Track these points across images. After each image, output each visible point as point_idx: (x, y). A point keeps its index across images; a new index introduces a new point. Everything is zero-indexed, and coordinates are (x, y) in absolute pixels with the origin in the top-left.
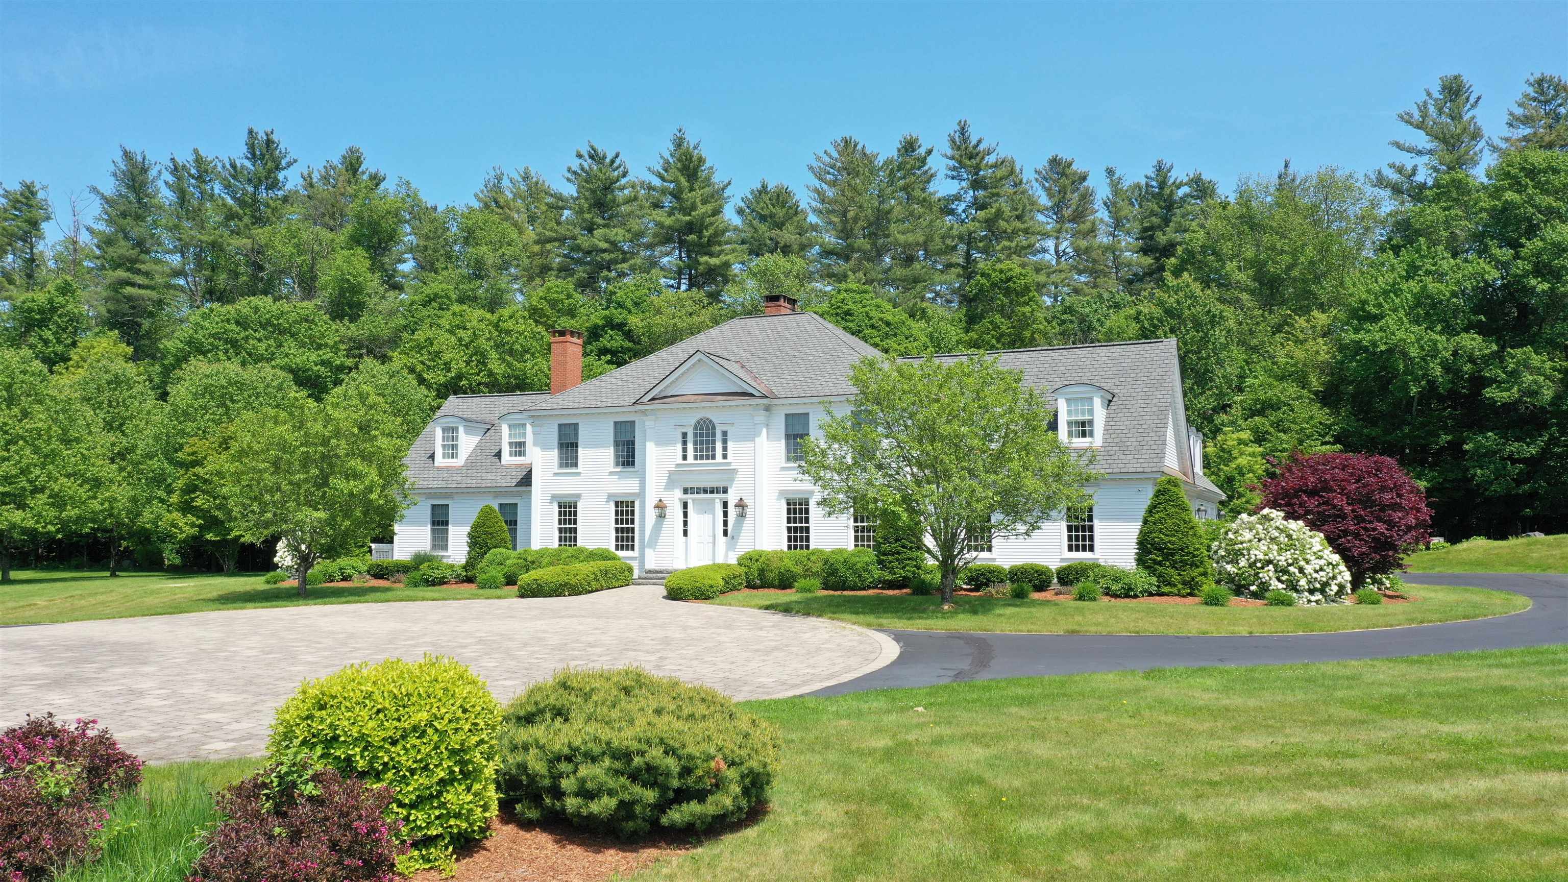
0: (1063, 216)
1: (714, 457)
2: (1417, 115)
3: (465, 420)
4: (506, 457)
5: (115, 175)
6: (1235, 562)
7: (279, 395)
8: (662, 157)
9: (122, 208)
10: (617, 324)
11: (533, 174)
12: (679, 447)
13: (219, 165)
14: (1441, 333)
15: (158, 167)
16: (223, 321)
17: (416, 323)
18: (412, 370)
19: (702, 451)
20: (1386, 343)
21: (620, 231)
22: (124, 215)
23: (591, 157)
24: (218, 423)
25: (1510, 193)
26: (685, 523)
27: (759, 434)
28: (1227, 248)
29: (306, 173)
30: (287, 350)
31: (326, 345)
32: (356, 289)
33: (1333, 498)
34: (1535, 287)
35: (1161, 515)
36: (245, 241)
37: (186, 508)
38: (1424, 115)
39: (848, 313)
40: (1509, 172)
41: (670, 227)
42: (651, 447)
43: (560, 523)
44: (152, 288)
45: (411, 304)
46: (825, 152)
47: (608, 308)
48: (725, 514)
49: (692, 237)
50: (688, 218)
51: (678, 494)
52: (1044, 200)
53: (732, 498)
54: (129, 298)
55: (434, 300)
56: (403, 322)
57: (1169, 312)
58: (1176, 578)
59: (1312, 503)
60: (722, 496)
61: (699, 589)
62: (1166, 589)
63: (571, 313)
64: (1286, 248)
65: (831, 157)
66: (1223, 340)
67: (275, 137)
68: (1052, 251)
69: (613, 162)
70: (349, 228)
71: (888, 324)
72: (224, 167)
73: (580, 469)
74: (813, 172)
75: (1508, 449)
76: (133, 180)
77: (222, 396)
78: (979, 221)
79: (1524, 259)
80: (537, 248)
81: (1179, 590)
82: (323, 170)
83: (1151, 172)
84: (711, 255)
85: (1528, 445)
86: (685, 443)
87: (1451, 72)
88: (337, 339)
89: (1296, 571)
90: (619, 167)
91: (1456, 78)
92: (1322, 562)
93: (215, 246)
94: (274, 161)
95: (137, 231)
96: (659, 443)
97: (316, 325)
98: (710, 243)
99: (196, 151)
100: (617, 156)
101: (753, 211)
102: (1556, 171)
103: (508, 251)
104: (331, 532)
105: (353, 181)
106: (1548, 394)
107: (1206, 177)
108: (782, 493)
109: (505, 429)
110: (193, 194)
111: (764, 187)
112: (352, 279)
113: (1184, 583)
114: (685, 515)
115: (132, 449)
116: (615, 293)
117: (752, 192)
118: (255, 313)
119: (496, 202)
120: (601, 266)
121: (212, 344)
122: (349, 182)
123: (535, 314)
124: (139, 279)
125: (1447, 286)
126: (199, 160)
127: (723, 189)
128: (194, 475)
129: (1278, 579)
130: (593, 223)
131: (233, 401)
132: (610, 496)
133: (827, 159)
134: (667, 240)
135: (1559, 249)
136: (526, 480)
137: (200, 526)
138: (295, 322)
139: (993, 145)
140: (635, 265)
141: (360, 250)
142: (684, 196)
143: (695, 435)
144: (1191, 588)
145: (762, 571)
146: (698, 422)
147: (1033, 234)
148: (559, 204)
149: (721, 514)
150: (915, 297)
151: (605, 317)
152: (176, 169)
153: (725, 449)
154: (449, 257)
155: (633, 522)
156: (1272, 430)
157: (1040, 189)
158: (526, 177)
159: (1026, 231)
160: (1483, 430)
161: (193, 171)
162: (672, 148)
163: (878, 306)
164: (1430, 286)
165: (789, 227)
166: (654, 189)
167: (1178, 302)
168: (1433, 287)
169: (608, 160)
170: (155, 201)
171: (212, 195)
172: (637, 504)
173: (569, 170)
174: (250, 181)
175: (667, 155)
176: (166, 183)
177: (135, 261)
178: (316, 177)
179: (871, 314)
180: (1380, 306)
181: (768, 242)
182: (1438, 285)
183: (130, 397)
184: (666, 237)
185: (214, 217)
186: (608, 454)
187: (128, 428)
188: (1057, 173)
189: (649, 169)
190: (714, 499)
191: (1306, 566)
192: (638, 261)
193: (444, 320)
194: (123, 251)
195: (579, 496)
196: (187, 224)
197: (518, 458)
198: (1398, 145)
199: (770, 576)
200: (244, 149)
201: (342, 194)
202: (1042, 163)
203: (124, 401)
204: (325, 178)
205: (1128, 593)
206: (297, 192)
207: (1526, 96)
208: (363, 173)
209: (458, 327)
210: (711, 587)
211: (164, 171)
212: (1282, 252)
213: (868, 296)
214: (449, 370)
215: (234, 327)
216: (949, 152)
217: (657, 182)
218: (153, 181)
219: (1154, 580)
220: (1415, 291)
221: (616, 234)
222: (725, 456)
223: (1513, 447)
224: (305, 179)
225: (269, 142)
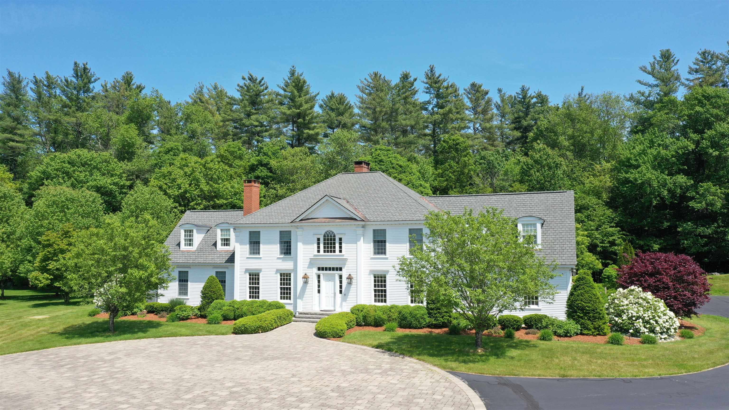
0: (477, 111)
1: (334, 252)
2: (649, 69)
3: (196, 226)
4: (219, 246)
5: (4, 84)
6: (619, 315)
7: (93, 206)
8: (284, 80)
9: (8, 101)
10: (264, 164)
11: (219, 86)
12: (316, 246)
13: (59, 80)
14: (668, 175)
15: (27, 80)
16: (61, 162)
17: (162, 162)
18: (160, 188)
19: (328, 248)
20: (641, 179)
21: (264, 116)
22: (9, 105)
23: (250, 79)
24: (61, 221)
25: (698, 107)
26: (319, 286)
27: (359, 240)
28: (560, 129)
29: (103, 84)
30: (95, 177)
31: (116, 175)
32: (131, 145)
33: (663, 278)
34: (711, 154)
35: (582, 291)
36: (72, 119)
37: (44, 269)
38: (653, 69)
39: (381, 161)
40: (697, 97)
41: (290, 115)
42: (300, 245)
43: (250, 284)
44: (23, 142)
45: (159, 153)
46: (365, 79)
47: (259, 155)
48: (341, 282)
49: (300, 120)
50: (298, 111)
51: (315, 270)
52: (468, 104)
53: (345, 273)
54: (12, 148)
55: (171, 150)
56: (155, 162)
57: (536, 162)
58: (591, 326)
59: (651, 281)
60: (339, 272)
61: (336, 332)
62: (586, 332)
63: (240, 158)
64: (588, 130)
65: (368, 81)
66: (562, 176)
67: (88, 66)
68: (472, 128)
69: (260, 82)
70: (127, 113)
71: (401, 166)
72: (61, 81)
73: (261, 256)
74: (359, 89)
75: (698, 230)
76: (14, 87)
77: (63, 206)
78: (440, 114)
79: (706, 140)
80: (221, 124)
81: (593, 333)
82: (113, 84)
83: (519, 91)
84: (309, 129)
85: (707, 228)
86: (319, 244)
87: (665, 48)
88: (121, 171)
89: (654, 322)
90: (264, 84)
91: (668, 51)
92: (667, 317)
93: (56, 121)
94: (88, 78)
95: (16, 113)
96: (305, 243)
97: (110, 164)
98: (310, 122)
99: (47, 73)
100: (263, 79)
101: (327, 106)
102: (719, 97)
103: (208, 126)
104: (129, 299)
105: (128, 89)
106: (719, 204)
107: (543, 93)
108: (371, 271)
109: (219, 232)
110: (46, 94)
111: (333, 94)
112: (129, 140)
113: (595, 328)
114: (319, 282)
115: (13, 233)
116: (262, 148)
117: (327, 97)
118: (79, 158)
119: (200, 99)
120: (254, 134)
121: (56, 174)
122: (126, 89)
123: (222, 158)
124: (17, 138)
125: (670, 152)
126: (48, 77)
127: (315, 96)
128: (48, 252)
129: (645, 327)
130: (250, 112)
131: (68, 209)
132: (277, 271)
133: (366, 83)
134: (287, 121)
135: (723, 135)
136: (231, 259)
137: (51, 279)
138: (100, 162)
139: (446, 77)
140: (272, 133)
141: (133, 125)
142: (296, 100)
143: (324, 240)
144: (600, 332)
145: (365, 317)
146: (326, 233)
147: (465, 120)
148: (232, 101)
149: (338, 282)
150: (411, 152)
151: (258, 161)
152: (36, 81)
153: (341, 247)
154: (177, 128)
155: (290, 284)
156: (586, 220)
157: (466, 98)
158: (215, 88)
159: (462, 119)
160: (686, 221)
161: (45, 83)
162: (289, 75)
163: (395, 157)
164: (662, 152)
165: (347, 115)
166: (280, 95)
167: (541, 157)
168: (663, 152)
169: (258, 81)
170: (25, 98)
171: (55, 96)
172: (292, 275)
173: (238, 85)
174: (75, 88)
175: (287, 79)
176: (31, 88)
177: (15, 128)
178: (109, 86)
179: (393, 162)
180: (637, 160)
181: (336, 122)
182: (665, 151)
183: (12, 205)
184: (287, 120)
185: (56, 105)
186: (276, 248)
187: (11, 222)
188: (475, 91)
189: (278, 86)
190: (335, 274)
191: (659, 320)
192: (273, 131)
193: (176, 161)
194: (8, 123)
195: (260, 270)
196: (41, 110)
197: (226, 247)
198: (640, 82)
199: (369, 320)
200: (72, 72)
201: (122, 96)
202: (468, 86)
203: (9, 207)
204: (114, 87)
205: (567, 335)
206: (99, 94)
207: (697, 59)
208: (133, 85)
209: (184, 166)
210: (342, 330)
211: (30, 82)
212: (586, 132)
213: (390, 153)
214: (180, 188)
215: (67, 165)
216: (425, 80)
217: (282, 92)
218: (24, 88)
219: (579, 327)
220: (654, 154)
221: (262, 118)
222: (341, 251)
223: (700, 230)
224: (103, 87)
225: (85, 69)
